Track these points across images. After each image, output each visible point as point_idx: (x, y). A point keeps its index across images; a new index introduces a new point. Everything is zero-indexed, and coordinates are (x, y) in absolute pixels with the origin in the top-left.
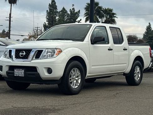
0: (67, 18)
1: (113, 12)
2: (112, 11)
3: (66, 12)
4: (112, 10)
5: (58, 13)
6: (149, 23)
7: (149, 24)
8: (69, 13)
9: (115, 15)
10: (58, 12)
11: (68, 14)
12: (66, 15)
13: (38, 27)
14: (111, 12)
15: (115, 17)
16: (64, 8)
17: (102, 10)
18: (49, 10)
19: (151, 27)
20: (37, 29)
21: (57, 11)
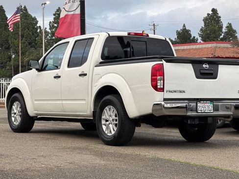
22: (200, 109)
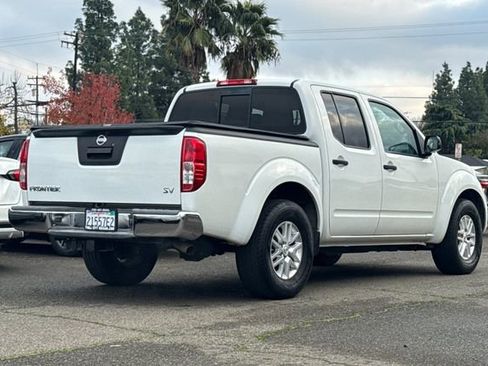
0: (152, 44)
1: (265, 15)
2: (260, 13)
3: (148, 24)
4: (262, 7)
5: (118, 30)
6: (446, 66)
7: (443, 69)
8: (159, 28)
9: (273, 27)
10: (116, 24)
11: (155, 32)
12: (148, 37)
13: (37, 78)
14: (256, 14)
15: (274, 33)
16: (140, 14)
17: (227, 10)
18: (84, 18)
19: (450, 80)
20: (33, 82)
21: (115, 21)
22: (90, 224)
